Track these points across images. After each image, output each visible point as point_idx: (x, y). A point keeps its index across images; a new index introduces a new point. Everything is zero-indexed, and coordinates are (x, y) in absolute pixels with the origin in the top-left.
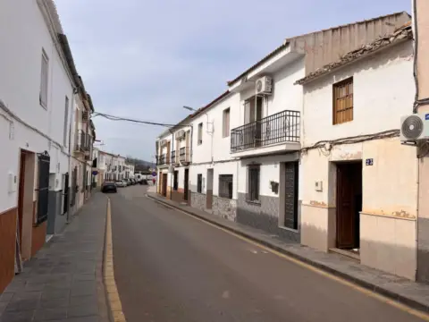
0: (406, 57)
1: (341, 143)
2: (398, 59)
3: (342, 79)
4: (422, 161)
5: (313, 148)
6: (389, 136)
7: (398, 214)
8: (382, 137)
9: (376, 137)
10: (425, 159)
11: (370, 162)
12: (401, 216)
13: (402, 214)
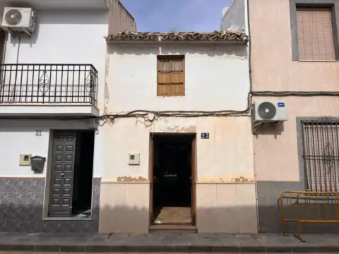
0: (241, 56)
1: (169, 116)
2: (233, 55)
3: (170, 54)
4: (257, 137)
5: (124, 116)
6: (225, 115)
7: (237, 180)
8: (218, 115)
9: (211, 114)
10: (259, 136)
11: (205, 136)
12: (240, 181)
13: (241, 180)
